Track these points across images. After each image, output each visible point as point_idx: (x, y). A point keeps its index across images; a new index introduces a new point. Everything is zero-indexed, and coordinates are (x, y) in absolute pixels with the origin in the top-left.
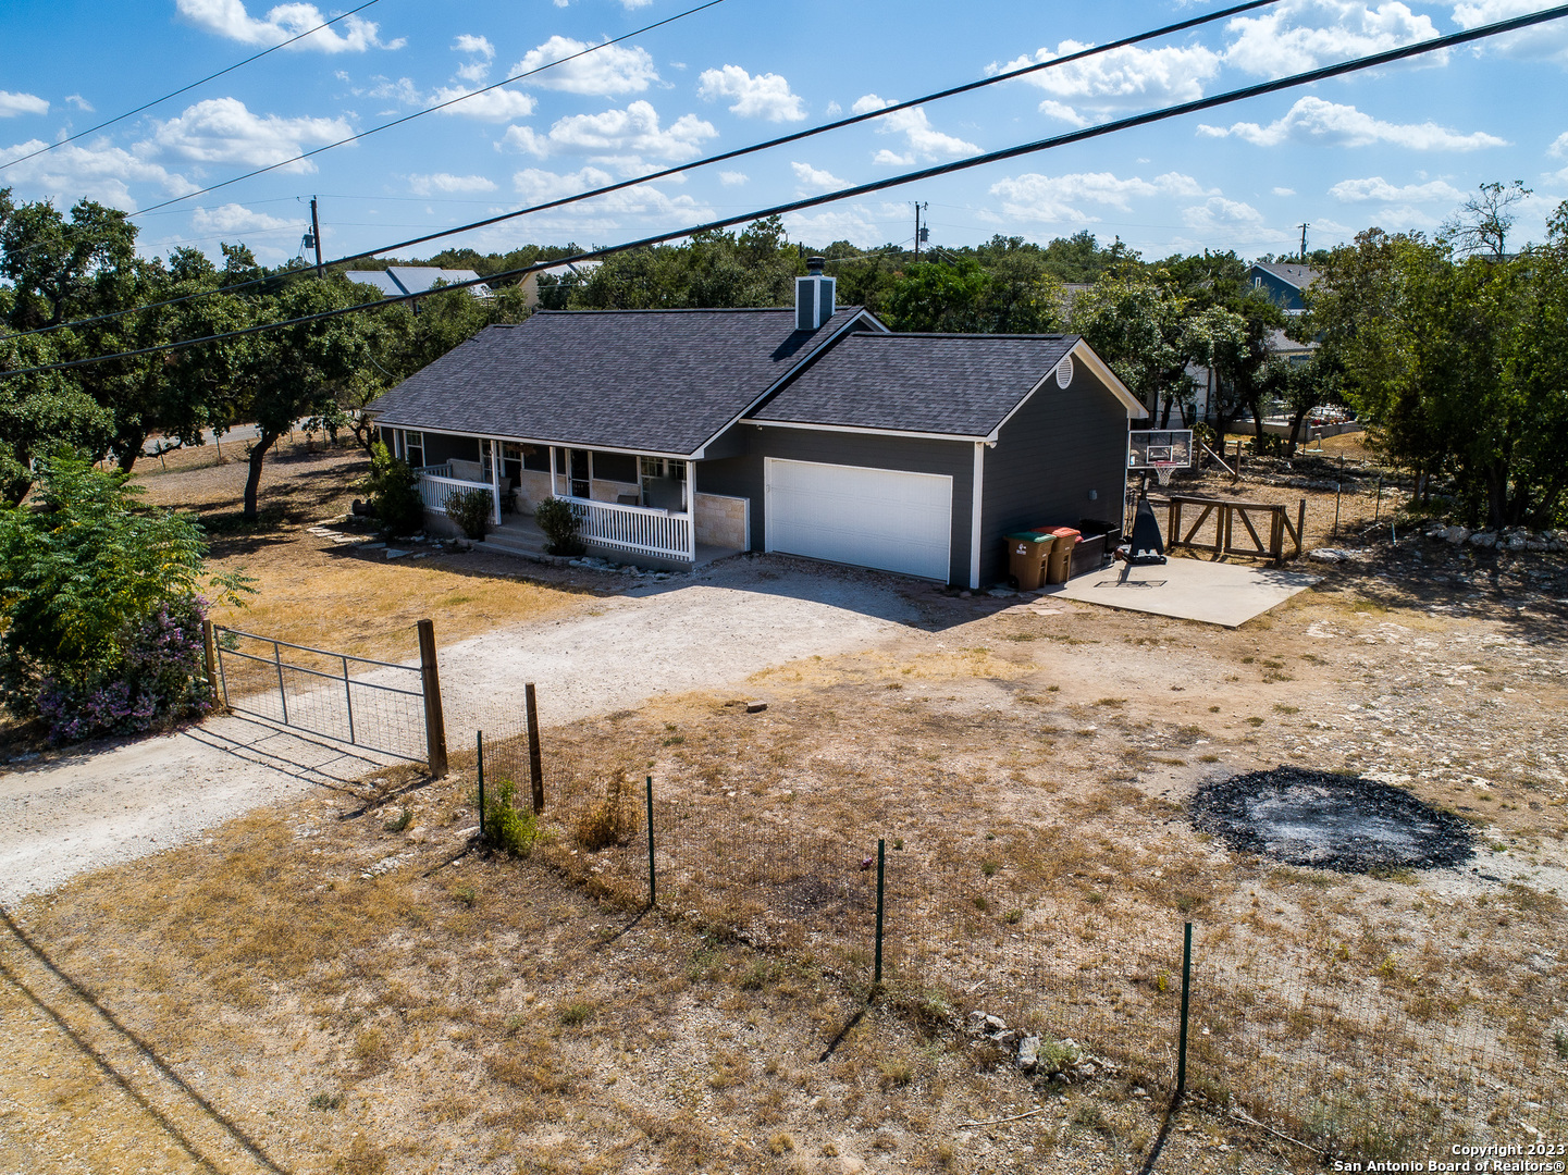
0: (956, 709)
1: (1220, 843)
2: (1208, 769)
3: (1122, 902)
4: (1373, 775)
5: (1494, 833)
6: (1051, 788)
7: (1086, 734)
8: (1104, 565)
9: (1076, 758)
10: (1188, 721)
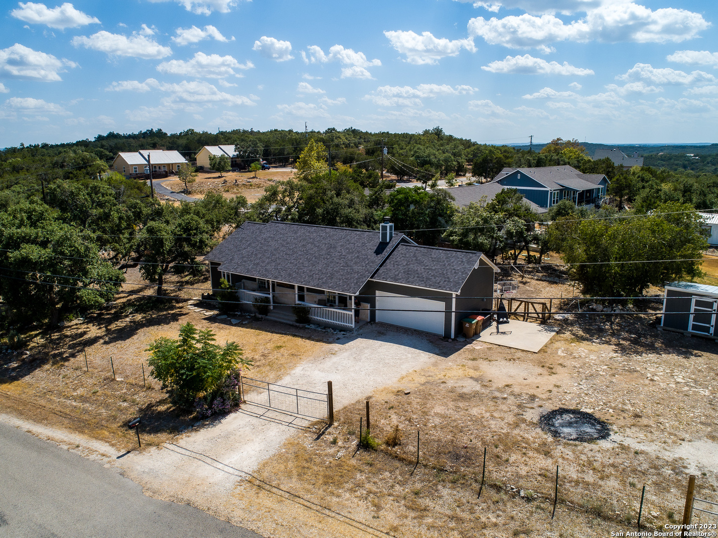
0: (465, 390)
1: (549, 434)
2: (541, 410)
3: (531, 454)
4: (583, 410)
5: (615, 427)
6: (502, 419)
7: (505, 398)
8: (490, 325)
9: (504, 408)
10: (531, 392)
